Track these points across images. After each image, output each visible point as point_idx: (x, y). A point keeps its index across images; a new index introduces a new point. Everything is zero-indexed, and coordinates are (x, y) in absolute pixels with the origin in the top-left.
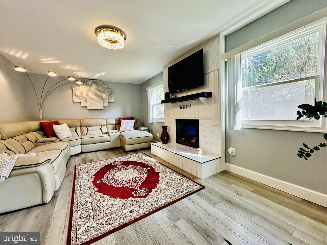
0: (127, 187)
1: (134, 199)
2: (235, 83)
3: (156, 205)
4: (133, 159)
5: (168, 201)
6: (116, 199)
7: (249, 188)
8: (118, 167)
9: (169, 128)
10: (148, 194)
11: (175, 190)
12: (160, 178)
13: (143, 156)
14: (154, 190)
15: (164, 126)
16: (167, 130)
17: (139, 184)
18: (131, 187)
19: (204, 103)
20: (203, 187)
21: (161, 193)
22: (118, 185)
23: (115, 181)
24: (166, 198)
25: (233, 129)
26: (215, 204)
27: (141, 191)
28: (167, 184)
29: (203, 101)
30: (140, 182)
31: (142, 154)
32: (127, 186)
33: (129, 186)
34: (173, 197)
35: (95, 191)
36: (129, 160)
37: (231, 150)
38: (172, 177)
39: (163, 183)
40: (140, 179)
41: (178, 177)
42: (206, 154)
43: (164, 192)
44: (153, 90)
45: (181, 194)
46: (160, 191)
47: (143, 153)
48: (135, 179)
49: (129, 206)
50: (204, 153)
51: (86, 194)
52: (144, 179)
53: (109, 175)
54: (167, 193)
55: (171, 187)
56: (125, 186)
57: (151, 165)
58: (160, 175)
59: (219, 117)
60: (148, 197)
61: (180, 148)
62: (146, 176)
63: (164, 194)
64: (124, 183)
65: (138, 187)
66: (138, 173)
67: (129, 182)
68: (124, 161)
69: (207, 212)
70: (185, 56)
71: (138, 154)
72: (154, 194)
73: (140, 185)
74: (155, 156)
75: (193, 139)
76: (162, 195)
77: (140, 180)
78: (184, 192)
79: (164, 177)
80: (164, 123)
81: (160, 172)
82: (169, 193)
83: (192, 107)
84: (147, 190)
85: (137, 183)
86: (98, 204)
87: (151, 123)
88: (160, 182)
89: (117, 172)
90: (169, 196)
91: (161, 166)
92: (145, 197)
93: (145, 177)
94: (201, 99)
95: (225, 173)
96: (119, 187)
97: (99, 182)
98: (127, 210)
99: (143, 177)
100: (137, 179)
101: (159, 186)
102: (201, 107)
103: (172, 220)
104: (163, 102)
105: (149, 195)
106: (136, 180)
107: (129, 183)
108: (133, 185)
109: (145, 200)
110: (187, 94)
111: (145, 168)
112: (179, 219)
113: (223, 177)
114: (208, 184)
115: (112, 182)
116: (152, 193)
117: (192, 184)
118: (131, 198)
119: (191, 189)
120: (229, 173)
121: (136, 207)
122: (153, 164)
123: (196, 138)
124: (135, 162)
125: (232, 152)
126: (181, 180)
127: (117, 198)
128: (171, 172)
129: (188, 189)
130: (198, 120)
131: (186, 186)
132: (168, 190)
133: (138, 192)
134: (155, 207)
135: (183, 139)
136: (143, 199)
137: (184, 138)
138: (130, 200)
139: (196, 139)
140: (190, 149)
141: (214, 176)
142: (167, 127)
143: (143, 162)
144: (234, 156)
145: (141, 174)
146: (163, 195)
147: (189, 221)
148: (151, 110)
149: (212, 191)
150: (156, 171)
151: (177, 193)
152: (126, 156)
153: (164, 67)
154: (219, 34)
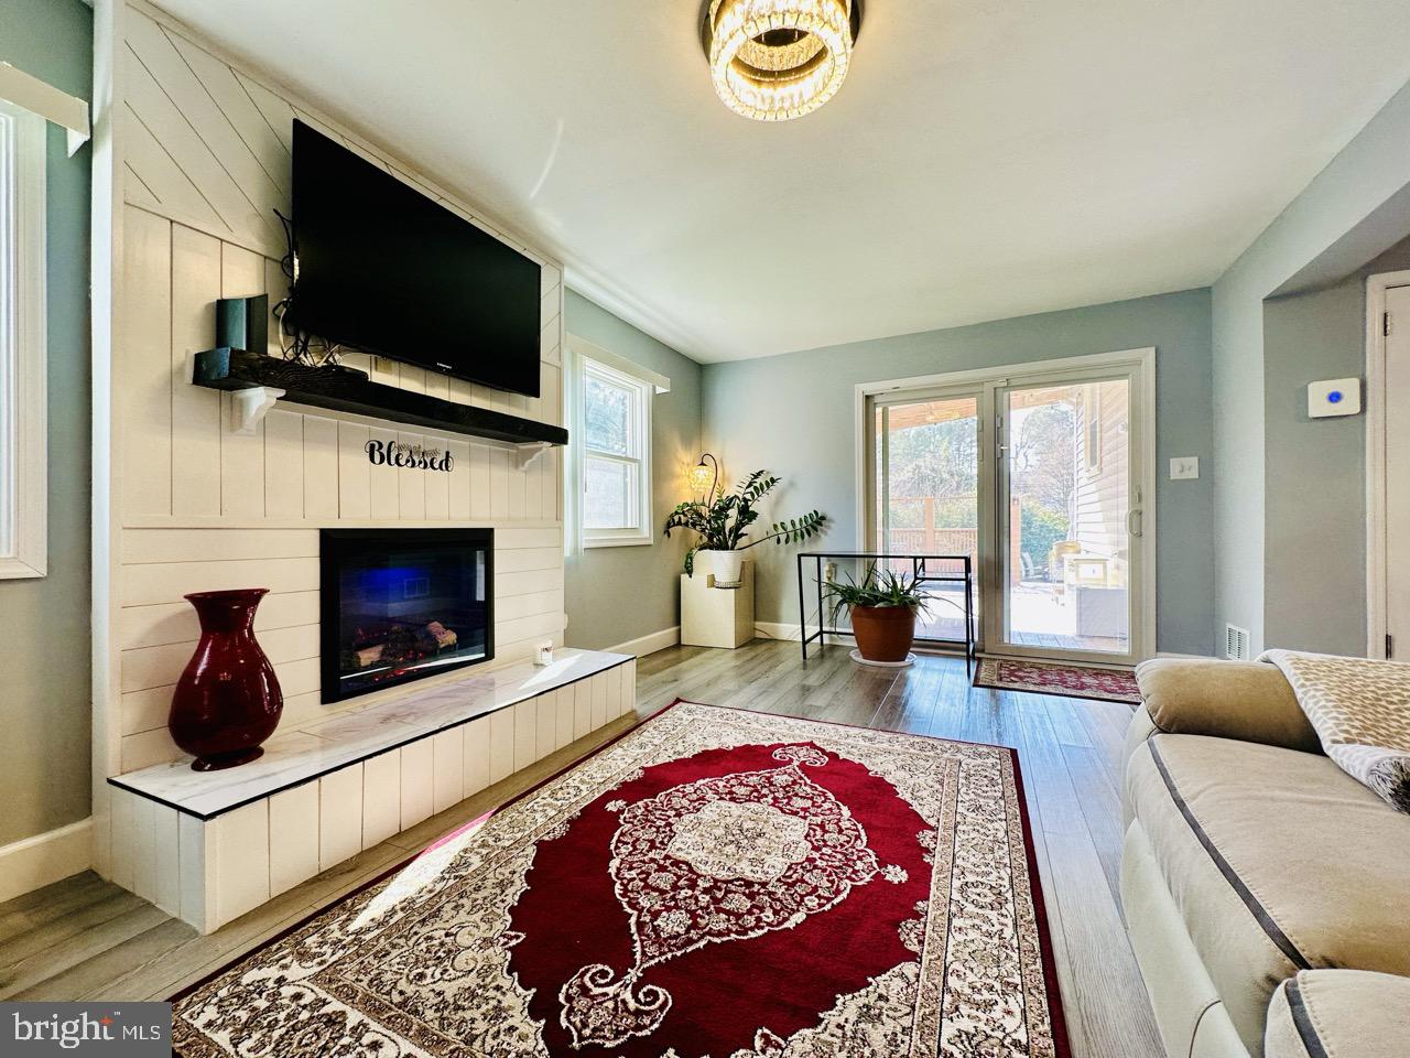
35: (933, 833)
51: (975, 842)
59: (559, 517)
86: (937, 786)
97: (896, 875)
102: (499, 475)
130: (492, 530)
135: (369, 657)
153: (155, 12)
154: (564, 266)
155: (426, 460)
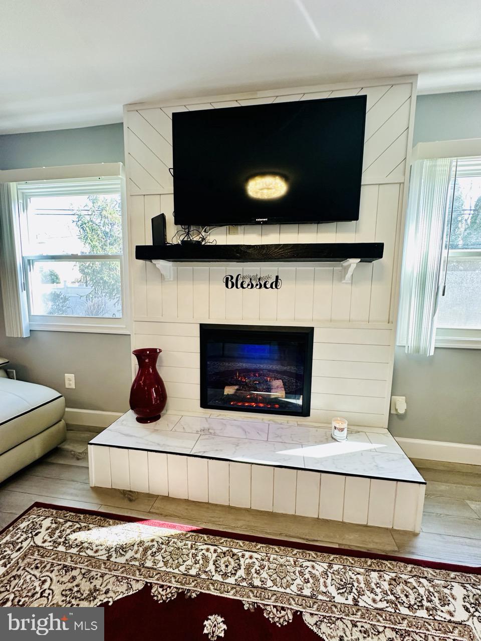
16: (157, 363)
47: (37, 504)
70: (260, 94)
80: (130, 335)
83: (284, 285)
87: (26, 334)
104: (143, 253)
130: (313, 328)
135: (229, 391)
137: (236, 387)
142: (156, 352)
144: (403, 417)
153: (134, 107)
154: (417, 75)
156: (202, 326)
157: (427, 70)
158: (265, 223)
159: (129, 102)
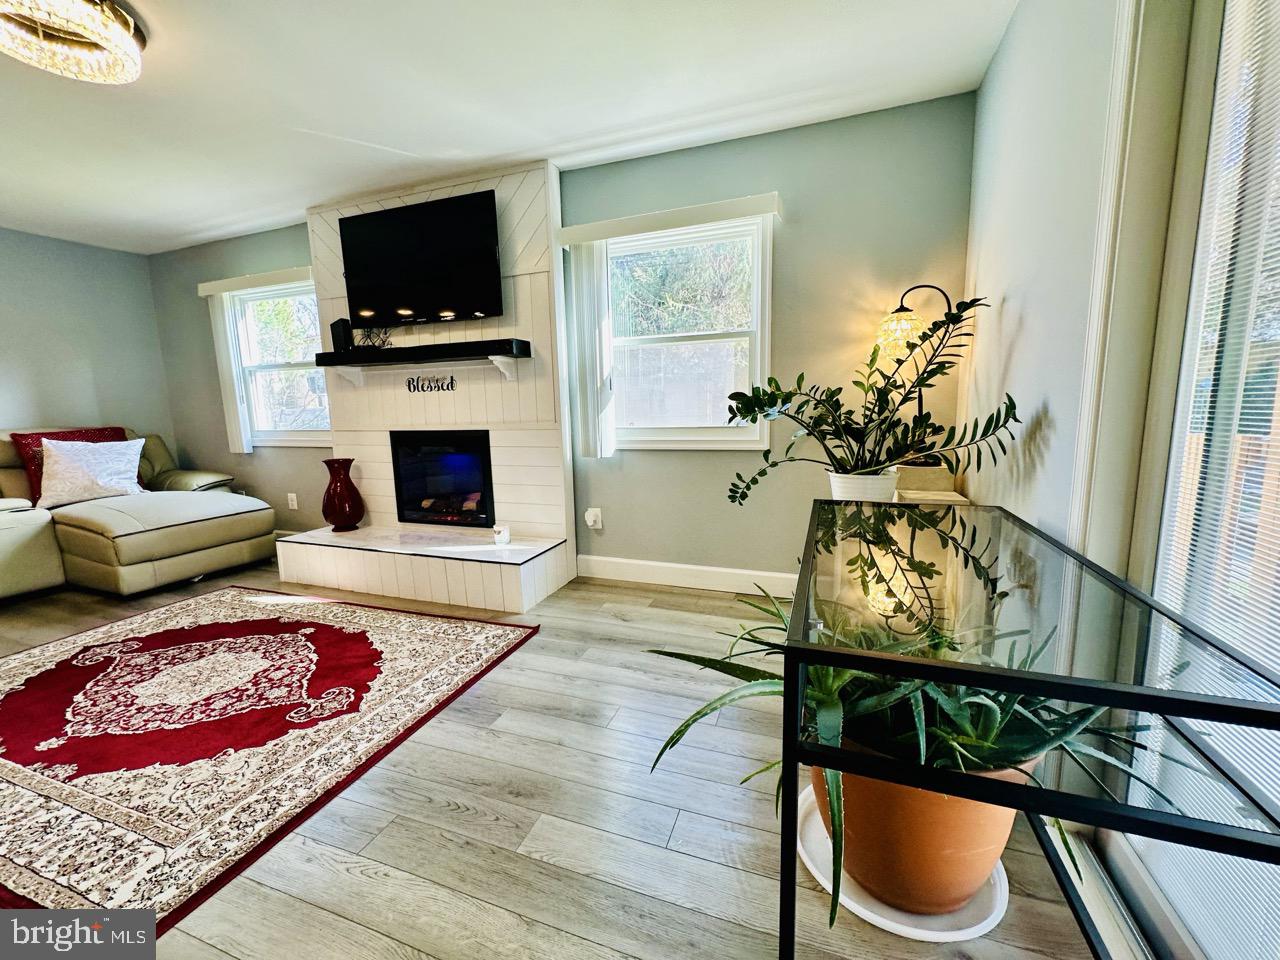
0: (244, 711)
1: (310, 731)
2: (596, 322)
3: (409, 715)
4: (196, 617)
5: (444, 691)
6: (225, 757)
7: (643, 600)
8: (126, 666)
9: (358, 468)
10: (359, 699)
11: (453, 659)
12: (377, 646)
13: (247, 598)
14: (375, 685)
15: (337, 461)
16: (352, 474)
17: (301, 687)
18: (269, 706)
19: (507, 374)
20: (536, 630)
21: (408, 680)
22: (192, 717)
23: (156, 713)
24: (435, 686)
25: (596, 456)
26: (576, 655)
27: (323, 700)
28: (414, 654)
29: (502, 370)
30: (299, 681)
31: (233, 593)
32: (243, 709)
33: (251, 706)
34: (456, 679)
35: (61, 777)
36: (171, 625)
37: (591, 516)
38: (423, 631)
39: (396, 655)
40: (289, 672)
41: (445, 626)
42: (521, 540)
43: (416, 675)
44: (240, 299)
45: (477, 664)
46: (400, 678)
47: (233, 586)
48: (266, 677)
49: (301, 753)
50: (516, 536)
52: (313, 667)
53: (94, 705)
54: (430, 674)
55: (434, 657)
56: (236, 710)
57: (310, 620)
58: (371, 639)
59: (557, 420)
60: (363, 706)
61: (421, 538)
62: (315, 657)
63: (421, 681)
64: (218, 705)
65: (301, 696)
66: (265, 657)
67: (241, 696)
68: (143, 635)
69: (565, 676)
71: (212, 597)
72: (384, 691)
73: (305, 688)
74: (307, 588)
75: (465, 500)
76: (415, 685)
77: (292, 673)
78: (485, 656)
79: (394, 640)
80: (331, 448)
81: (368, 629)
82: (437, 673)
83: (458, 386)
84: (346, 692)
85: (287, 686)
86: (136, 803)
87: (247, 450)
88: (383, 656)
89: (138, 682)
90: (440, 679)
91: (359, 611)
92: (354, 707)
93: (311, 660)
94: (498, 360)
95: (579, 583)
96: (200, 724)
97: (50, 744)
98: (303, 763)
99: (302, 662)
100: (279, 674)
101: (386, 668)
102: (493, 387)
103: (481, 725)
104: (323, 360)
105: (364, 701)
106: (271, 680)
107: (244, 697)
108: (272, 697)
109: (358, 718)
110: (437, 337)
111: (287, 635)
112: (500, 715)
113: (576, 594)
114: (547, 618)
115: (144, 721)
116: (372, 692)
117: (500, 632)
118: (294, 733)
119: (501, 645)
120: (591, 582)
121: (336, 745)
122: (318, 613)
123: (477, 496)
124: (216, 625)
125: (595, 522)
126: (459, 630)
127: (224, 754)
128: (408, 620)
129: (494, 645)
130: (486, 433)
131: (483, 642)
132: (427, 668)
133: (311, 709)
134: (408, 718)
135: (426, 504)
136: (346, 717)
137: (432, 501)
138: (291, 737)
139: (479, 498)
140: (461, 534)
141: (554, 597)
142: (348, 462)
143: (258, 616)
144: (599, 532)
145: (282, 657)
146: (419, 684)
147: (528, 709)
148: (239, 391)
149: (558, 632)
150: (350, 629)
151: (462, 666)
152: (139, 617)
153: (315, 209)
154: (546, 160)
155: (438, 385)
156: (392, 433)
157: (555, 156)
158: (424, 323)
159: (313, 205)
